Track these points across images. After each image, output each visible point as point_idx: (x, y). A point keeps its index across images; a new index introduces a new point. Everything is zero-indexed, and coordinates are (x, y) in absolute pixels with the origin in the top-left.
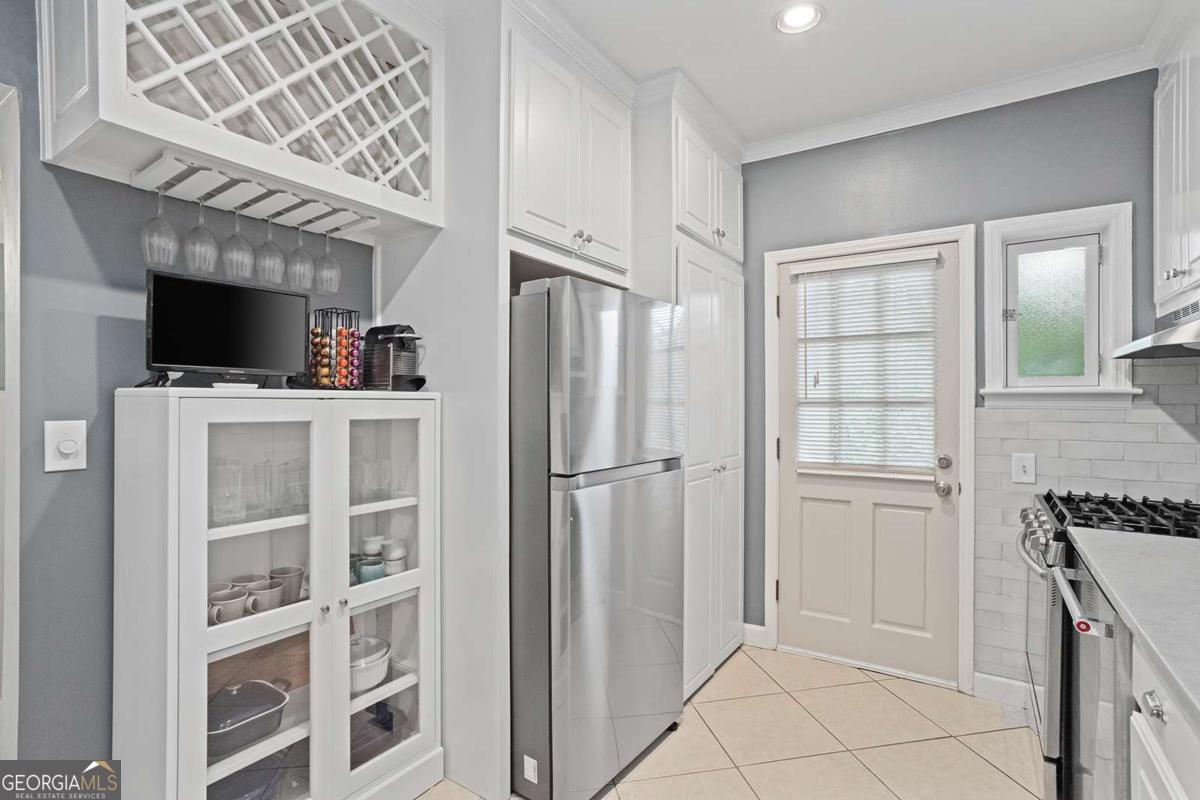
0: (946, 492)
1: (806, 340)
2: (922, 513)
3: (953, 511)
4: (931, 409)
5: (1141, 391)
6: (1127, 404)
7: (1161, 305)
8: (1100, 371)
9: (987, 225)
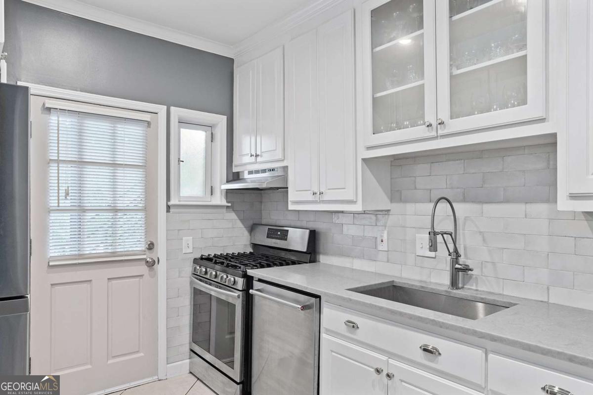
0: (151, 264)
1: (58, 161)
2: (137, 279)
3: (154, 275)
4: (143, 214)
5: (230, 205)
6: (224, 210)
7: (236, 166)
8: (212, 194)
9: (172, 109)
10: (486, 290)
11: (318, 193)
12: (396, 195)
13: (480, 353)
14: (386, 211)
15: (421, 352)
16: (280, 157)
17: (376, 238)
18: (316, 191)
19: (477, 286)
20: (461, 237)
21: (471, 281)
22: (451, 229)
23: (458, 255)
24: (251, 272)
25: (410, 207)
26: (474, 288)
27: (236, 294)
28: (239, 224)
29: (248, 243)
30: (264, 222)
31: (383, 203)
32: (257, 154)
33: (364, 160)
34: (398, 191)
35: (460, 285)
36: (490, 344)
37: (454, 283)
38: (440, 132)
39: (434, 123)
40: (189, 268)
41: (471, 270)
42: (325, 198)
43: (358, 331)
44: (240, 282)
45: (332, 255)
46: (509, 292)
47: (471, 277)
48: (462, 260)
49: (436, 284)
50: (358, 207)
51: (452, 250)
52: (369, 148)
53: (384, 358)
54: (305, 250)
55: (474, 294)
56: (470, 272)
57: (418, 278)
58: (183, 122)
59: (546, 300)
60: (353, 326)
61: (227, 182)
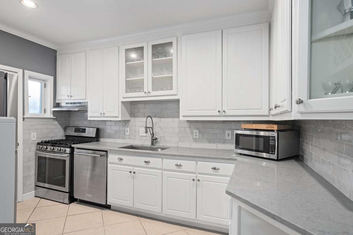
5: (55, 117)
6: (52, 120)
7: (58, 100)
8: (45, 112)
9: (26, 71)
10: (162, 145)
11: (103, 114)
12: (132, 115)
13: (160, 159)
14: (128, 120)
15: (144, 163)
16: (84, 98)
17: (125, 130)
18: (101, 113)
19: (159, 144)
20: (154, 129)
21: (158, 143)
22: (151, 126)
23: (153, 135)
24: (73, 146)
25: (138, 119)
26: (158, 145)
27: (66, 155)
28: (59, 127)
29: (63, 135)
30: (71, 125)
31: (128, 118)
32: (72, 95)
33: (122, 102)
34: (133, 113)
35: (154, 145)
36: (163, 156)
37: (152, 144)
38: (149, 95)
39: (147, 92)
40: (34, 148)
41: (157, 139)
42: (106, 115)
43: (123, 161)
44: (68, 150)
45: (106, 138)
46: (168, 145)
47: (157, 141)
48: (155, 136)
49: (146, 145)
50: (120, 119)
51: (151, 133)
52: (124, 98)
53: (132, 168)
54: (95, 136)
55: (158, 146)
56: (157, 140)
57: (140, 143)
58: (30, 78)
59: (177, 146)
60: (121, 159)
61: (53, 107)
